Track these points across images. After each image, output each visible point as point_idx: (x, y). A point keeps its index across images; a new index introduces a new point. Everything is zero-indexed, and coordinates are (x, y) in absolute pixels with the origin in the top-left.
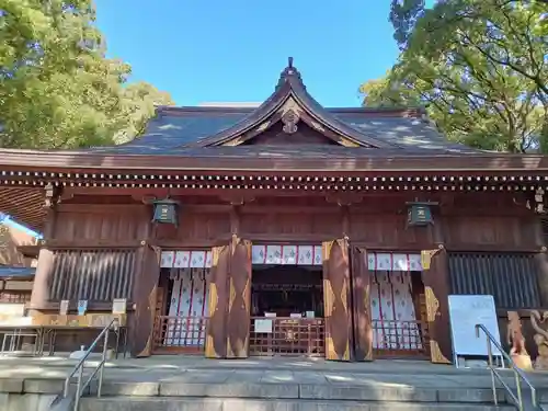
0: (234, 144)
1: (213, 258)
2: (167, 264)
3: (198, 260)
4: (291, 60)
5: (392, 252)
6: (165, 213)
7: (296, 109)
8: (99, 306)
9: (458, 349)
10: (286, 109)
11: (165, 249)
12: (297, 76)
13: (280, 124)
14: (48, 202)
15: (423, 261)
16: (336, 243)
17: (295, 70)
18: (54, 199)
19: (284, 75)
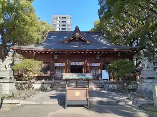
0: (66, 42)
1: (64, 64)
2: (56, 65)
3: (61, 65)
4: (77, 25)
5: (94, 63)
6: (56, 57)
7: (78, 35)
8: (45, 72)
9: (103, 78)
10: (76, 35)
11: (55, 63)
12: (78, 28)
13: (75, 38)
14: (34, 55)
15: (99, 64)
16: (85, 62)
17: (78, 27)
18: (35, 54)
19: (76, 28)
